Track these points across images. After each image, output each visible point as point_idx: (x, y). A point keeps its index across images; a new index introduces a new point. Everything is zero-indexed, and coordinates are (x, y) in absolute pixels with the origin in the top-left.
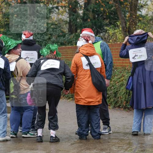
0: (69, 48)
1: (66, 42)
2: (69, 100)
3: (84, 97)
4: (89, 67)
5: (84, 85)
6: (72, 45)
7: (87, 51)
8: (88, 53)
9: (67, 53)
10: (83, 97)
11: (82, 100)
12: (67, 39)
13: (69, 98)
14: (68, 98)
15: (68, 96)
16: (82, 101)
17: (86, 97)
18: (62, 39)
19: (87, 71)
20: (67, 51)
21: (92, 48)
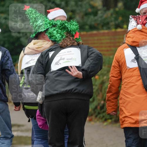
0: (104, 34)
1: (98, 24)
2: (105, 124)
3: (130, 114)
4: (137, 63)
5: (130, 94)
6: (109, 28)
7: (133, 38)
8: (135, 41)
9: (102, 43)
10: (127, 114)
11: (126, 119)
12: (100, 19)
13: (106, 120)
14: (104, 119)
15: (103, 117)
16: (126, 121)
17: (132, 112)
18: (91, 20)
19: (133, 70)
20: (100, 40)
21: (143, 33)
